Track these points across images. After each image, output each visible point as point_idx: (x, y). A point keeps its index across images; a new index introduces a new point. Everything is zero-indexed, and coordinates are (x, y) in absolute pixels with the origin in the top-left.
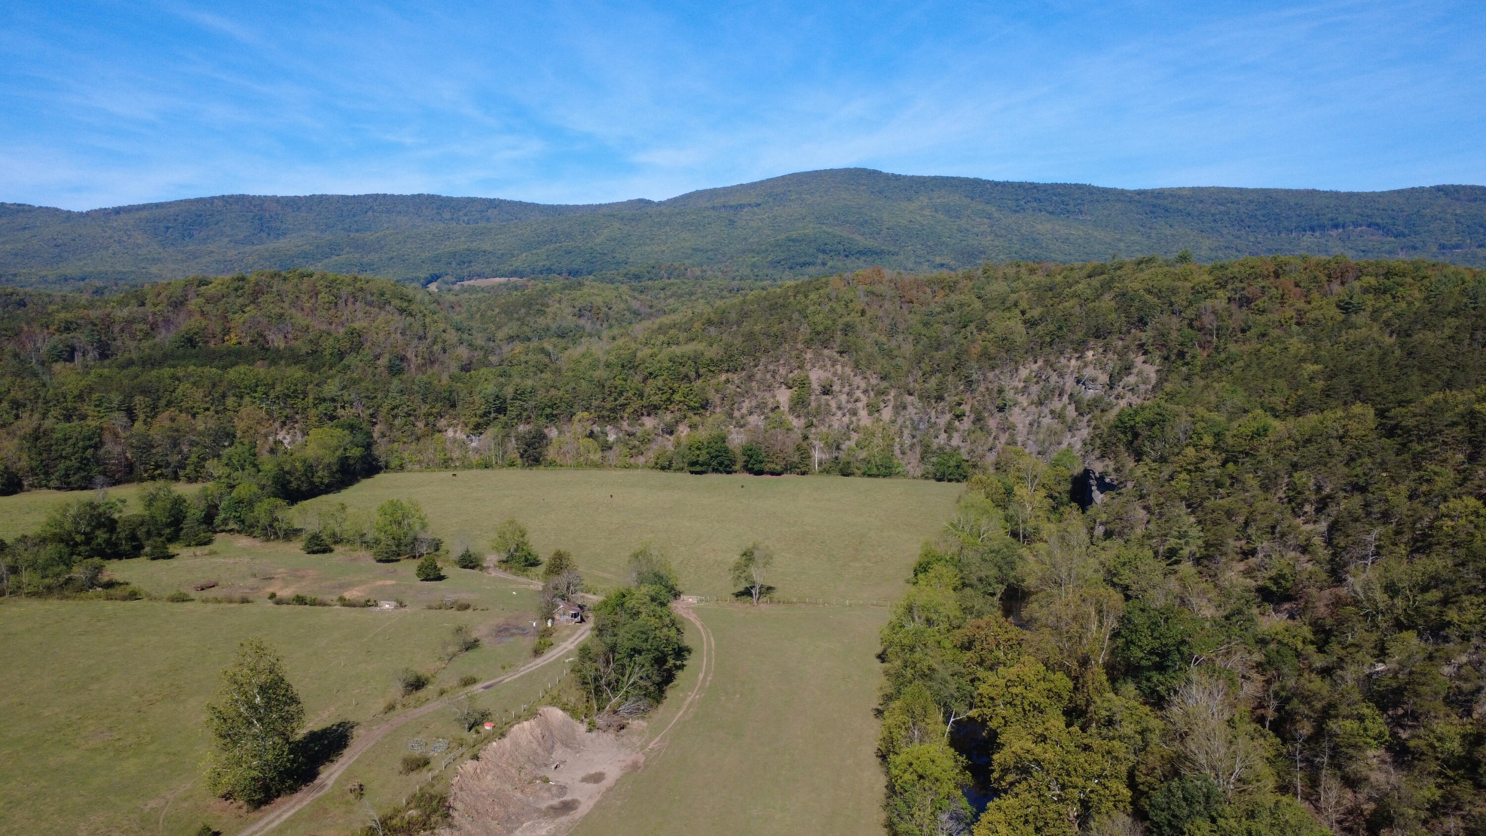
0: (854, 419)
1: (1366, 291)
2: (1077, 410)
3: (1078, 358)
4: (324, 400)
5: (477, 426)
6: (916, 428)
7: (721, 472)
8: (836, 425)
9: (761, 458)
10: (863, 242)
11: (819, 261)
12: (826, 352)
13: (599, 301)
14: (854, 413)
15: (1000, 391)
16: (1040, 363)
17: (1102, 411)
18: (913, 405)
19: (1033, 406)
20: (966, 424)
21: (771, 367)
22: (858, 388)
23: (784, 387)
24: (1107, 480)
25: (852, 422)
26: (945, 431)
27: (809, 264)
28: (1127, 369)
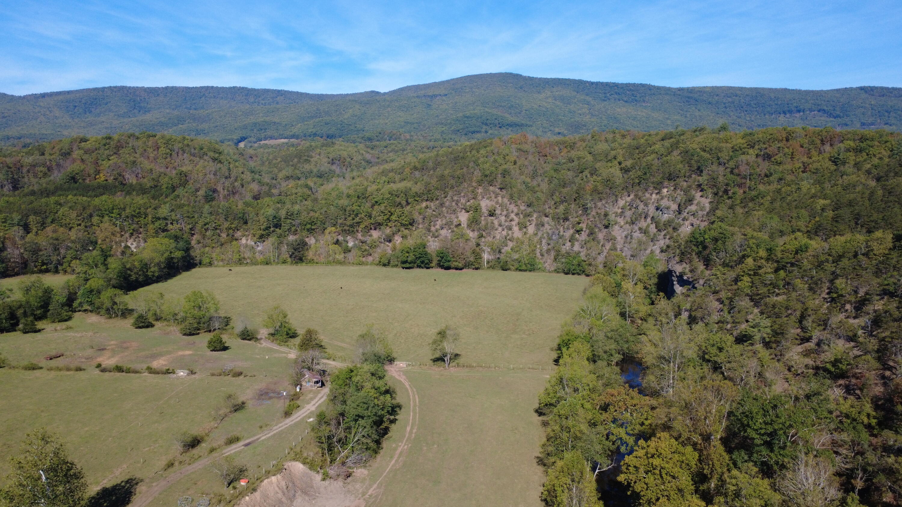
0: (510, 232)
1: (848, 150)
2: (656, 228)
3: (657, 194)
4: (159, 219)
5: (261, 237)
6: (550, 239)
7: (423, 268)
8: (498, 237)
9: (449, 258)
10: (511, 119)
11: (483, 130)
12: (491, 188)
13: (345, 154)
14: (510, 228)
15: (606, 215)
16: (632, 196)
17: (674, 229)
18: (548, 223)
19: (628, 225)
20: (583, 236)
21: (455, 198)
22: (512, 212)
23: (464, 211)
24: (685, 278)
25: (508, 235)
26: (570, 241)
27: (477, 132)
28: (690, 201)
